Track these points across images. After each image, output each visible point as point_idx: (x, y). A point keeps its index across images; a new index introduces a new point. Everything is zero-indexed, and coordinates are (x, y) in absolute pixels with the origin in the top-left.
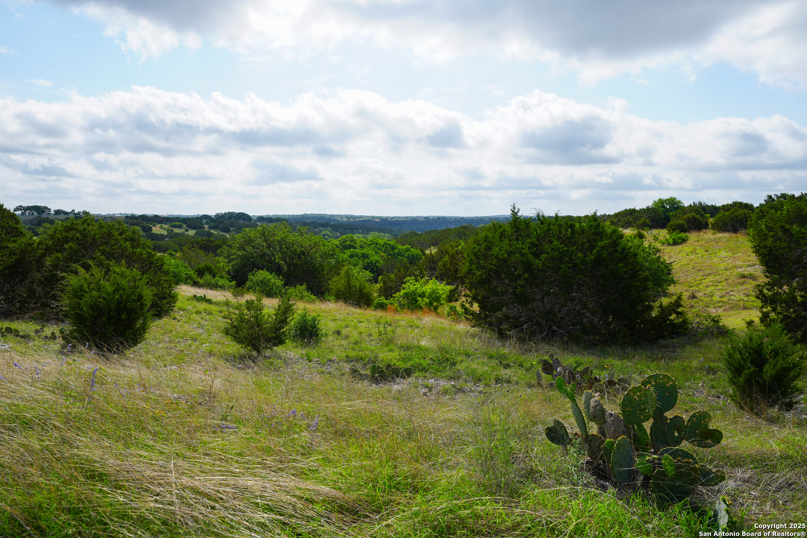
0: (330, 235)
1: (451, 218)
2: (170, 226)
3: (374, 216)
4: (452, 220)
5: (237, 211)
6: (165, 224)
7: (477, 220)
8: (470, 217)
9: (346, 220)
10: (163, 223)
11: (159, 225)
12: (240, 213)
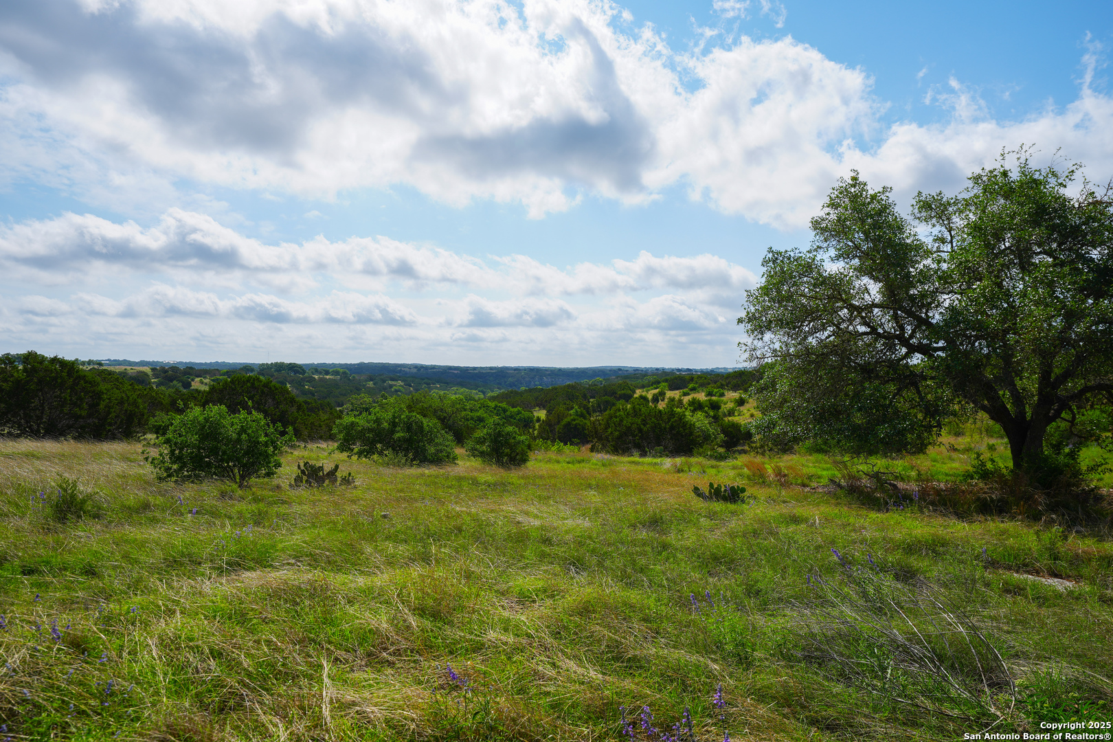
0: (404, 390)
1: (546, 370)
2: (212, 380)
3: (451, 367)
4: (548, 372)
5: (287, 361)
6: (205, 378)
7: (578, 372)
8: (568, 369)
9: (415, 370)
10: (201, 377)
11: (198, 379)
12: (290, 364)
